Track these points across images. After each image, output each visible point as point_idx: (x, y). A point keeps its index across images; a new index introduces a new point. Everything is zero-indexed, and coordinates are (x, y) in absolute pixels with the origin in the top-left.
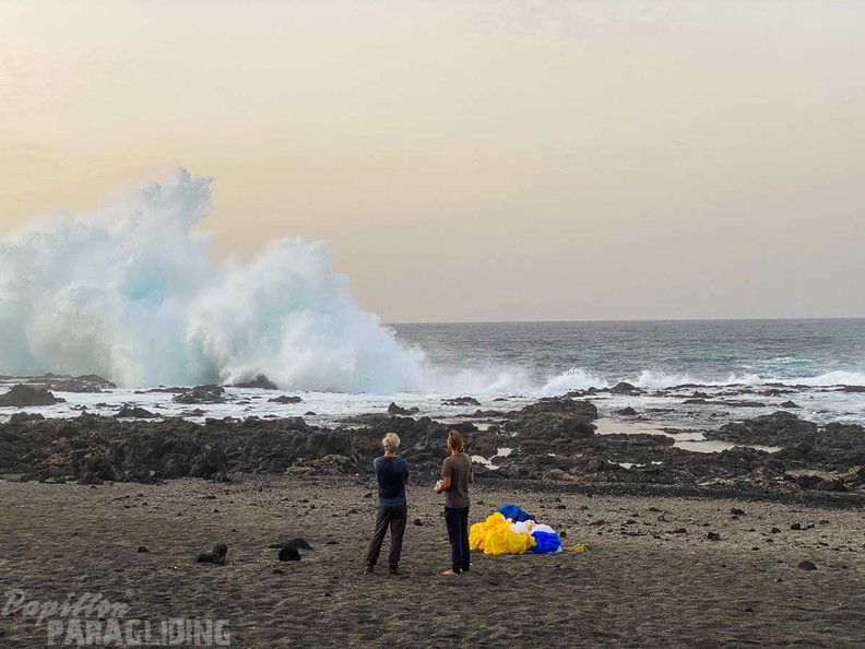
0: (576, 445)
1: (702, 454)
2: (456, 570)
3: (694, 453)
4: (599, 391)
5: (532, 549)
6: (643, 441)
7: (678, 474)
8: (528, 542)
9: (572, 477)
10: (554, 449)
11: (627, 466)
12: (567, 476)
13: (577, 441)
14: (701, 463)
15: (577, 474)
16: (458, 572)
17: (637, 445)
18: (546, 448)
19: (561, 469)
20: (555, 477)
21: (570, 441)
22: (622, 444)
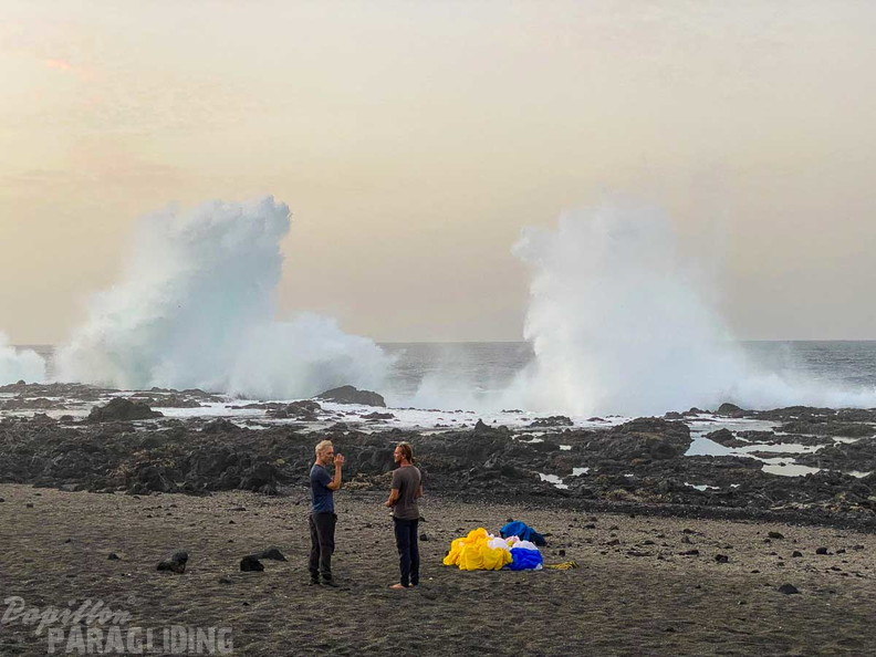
0: (655, 466)
1: (786, 477)
2: (404, 582)
3: (778, 476)
4: (701, 412)
5: (509, 565)
6: (728, 463)
7: (753, 498)
8: (505, 558)
9: (636, 498)
10: (632, 469)
11: (702, 488)
12: (631, 496)
13: (657, 462)
14: (783, 487)
15: (642, 495)
16: (407, 586)
17: (721, 467)
18: (624, 469)
19: (627, 489)
20: (618, 497)
21: (650, 462)
22: (706, 466)
